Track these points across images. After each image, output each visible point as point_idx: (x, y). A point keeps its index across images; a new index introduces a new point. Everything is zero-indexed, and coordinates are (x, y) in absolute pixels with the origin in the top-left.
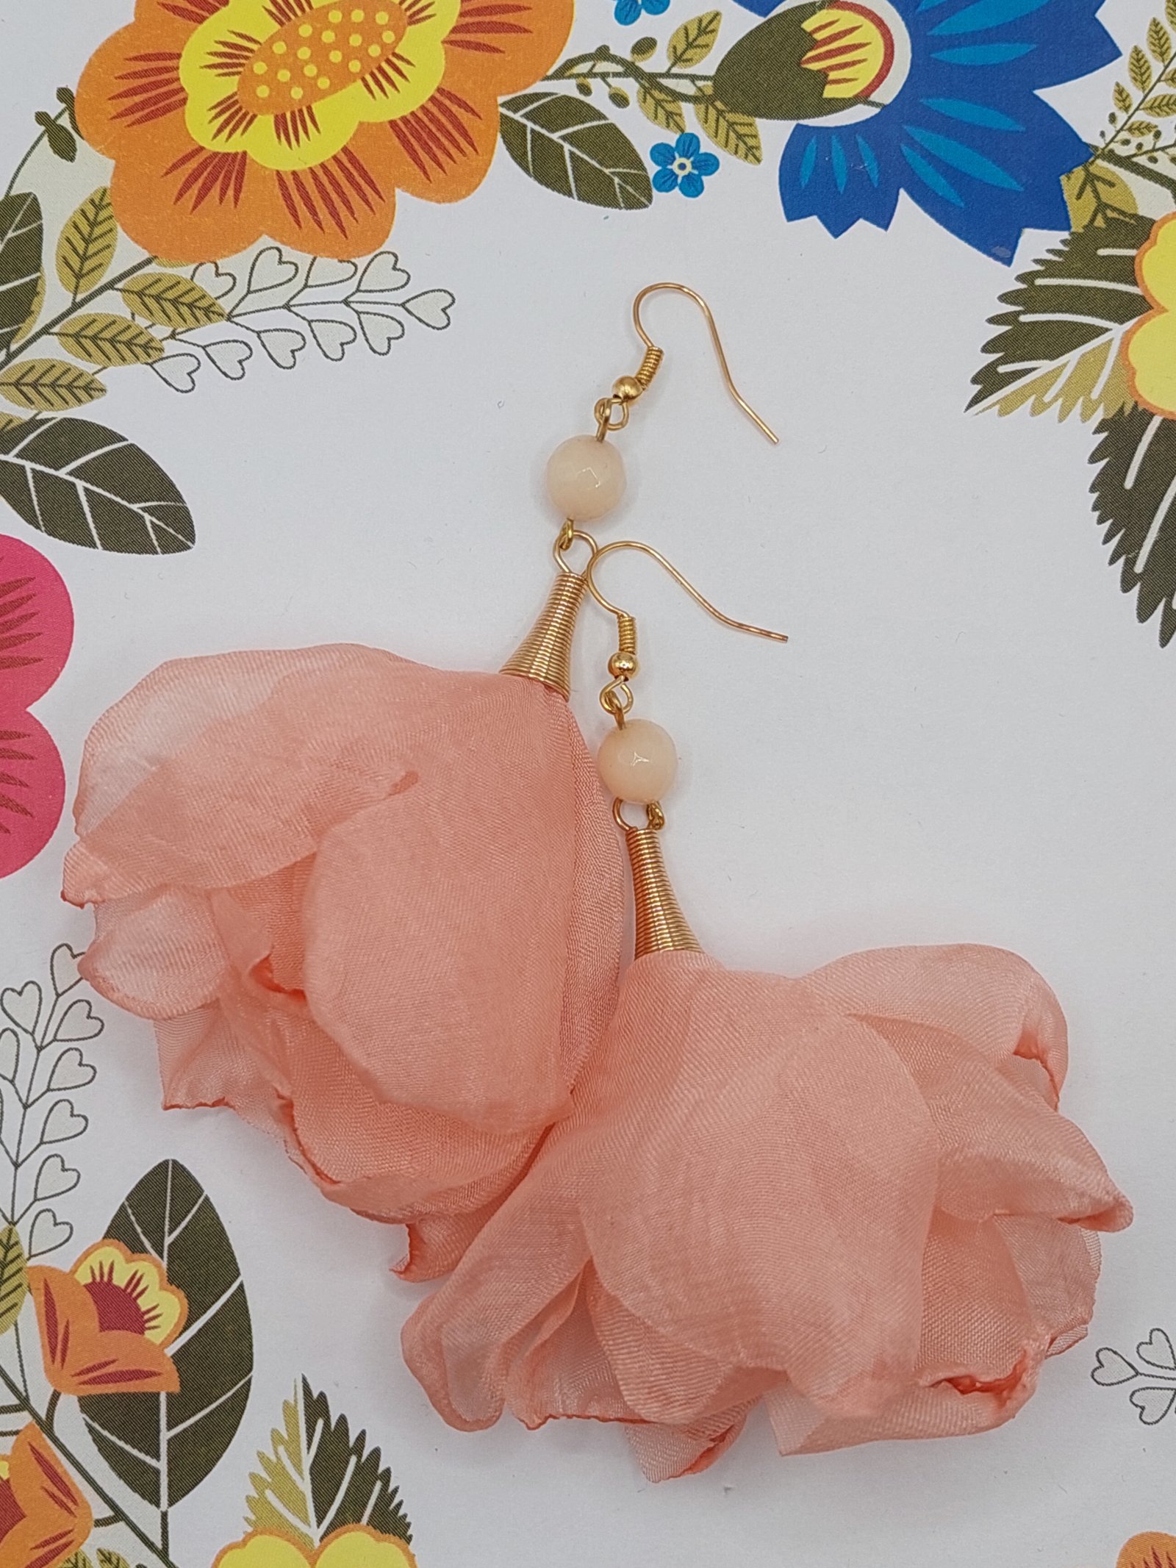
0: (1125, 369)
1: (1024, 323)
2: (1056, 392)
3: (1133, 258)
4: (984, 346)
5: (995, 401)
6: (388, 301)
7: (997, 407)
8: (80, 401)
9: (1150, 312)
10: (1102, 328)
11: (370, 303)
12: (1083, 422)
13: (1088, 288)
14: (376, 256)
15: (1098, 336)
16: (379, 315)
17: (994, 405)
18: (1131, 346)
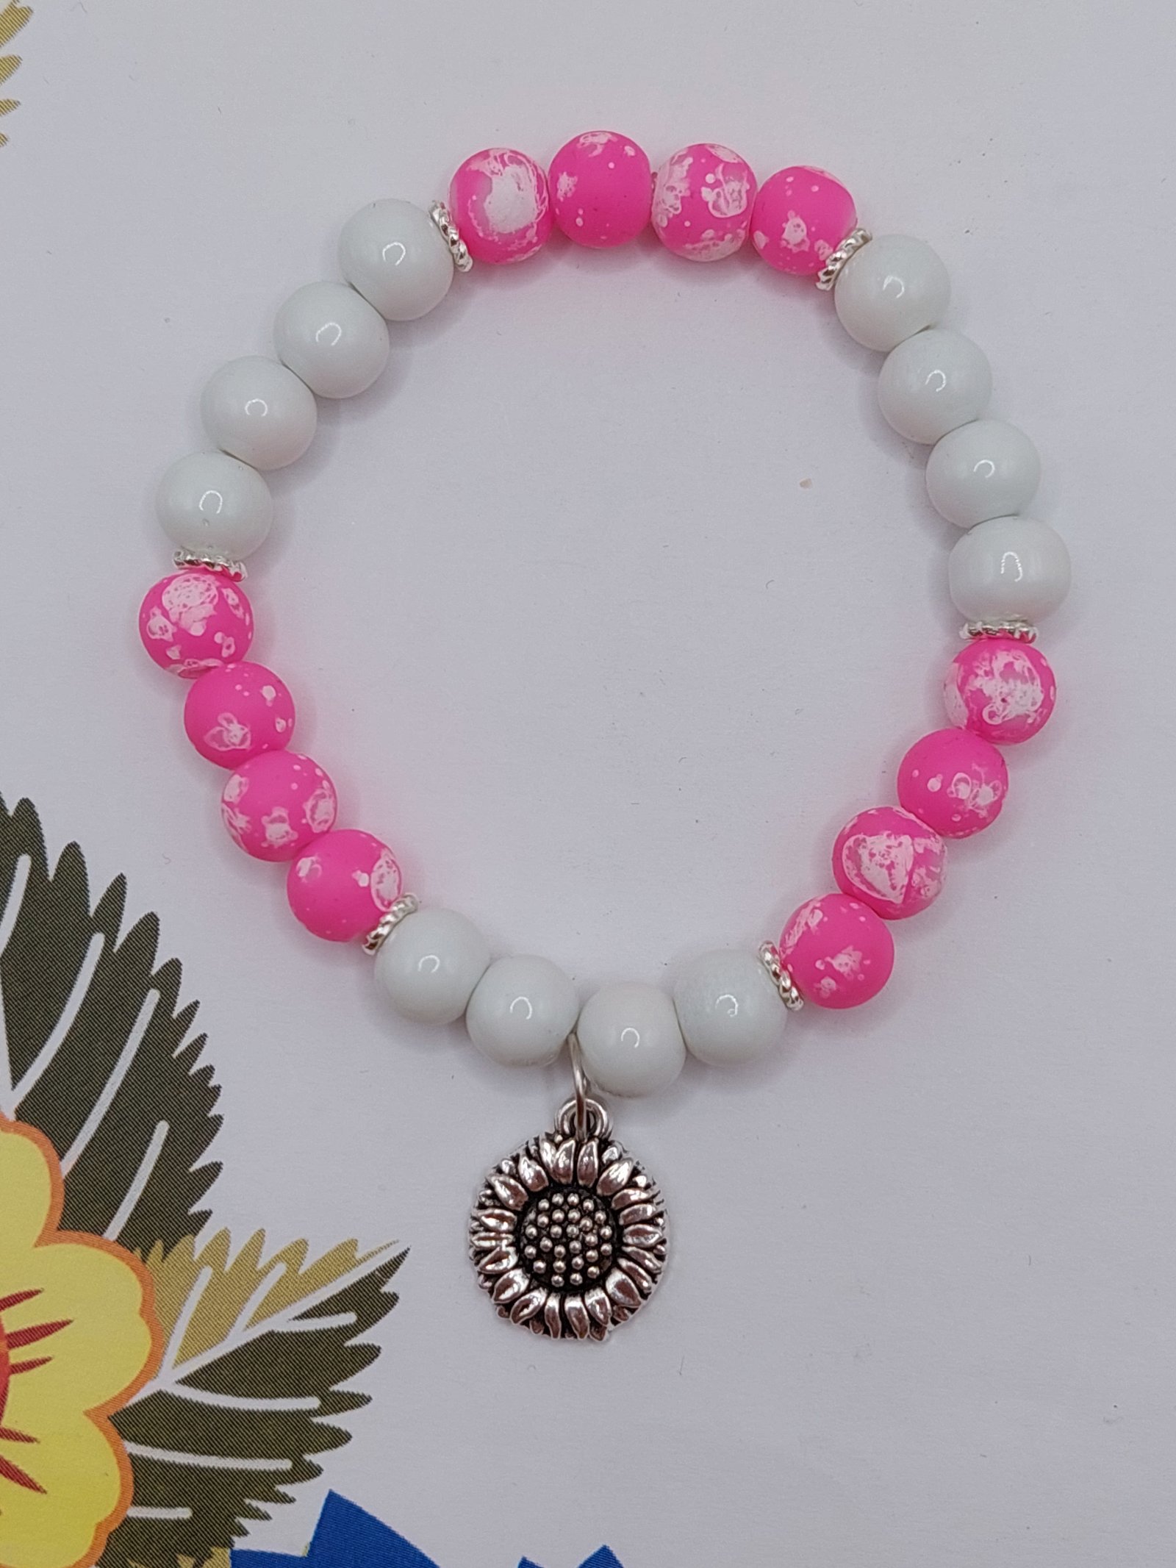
0: (157, 1316)
1: (312, 1395)
2: (267, 1279)
3: (136, 1502)
4: (378, 1355)
5: (360, 1267)
7: (359, 1255)
9: (111, 1412)
10: (191, 1385)
12: (226, 1230)
15: (197, 1372)
17: (364, 1260)
18: (146, 1353)
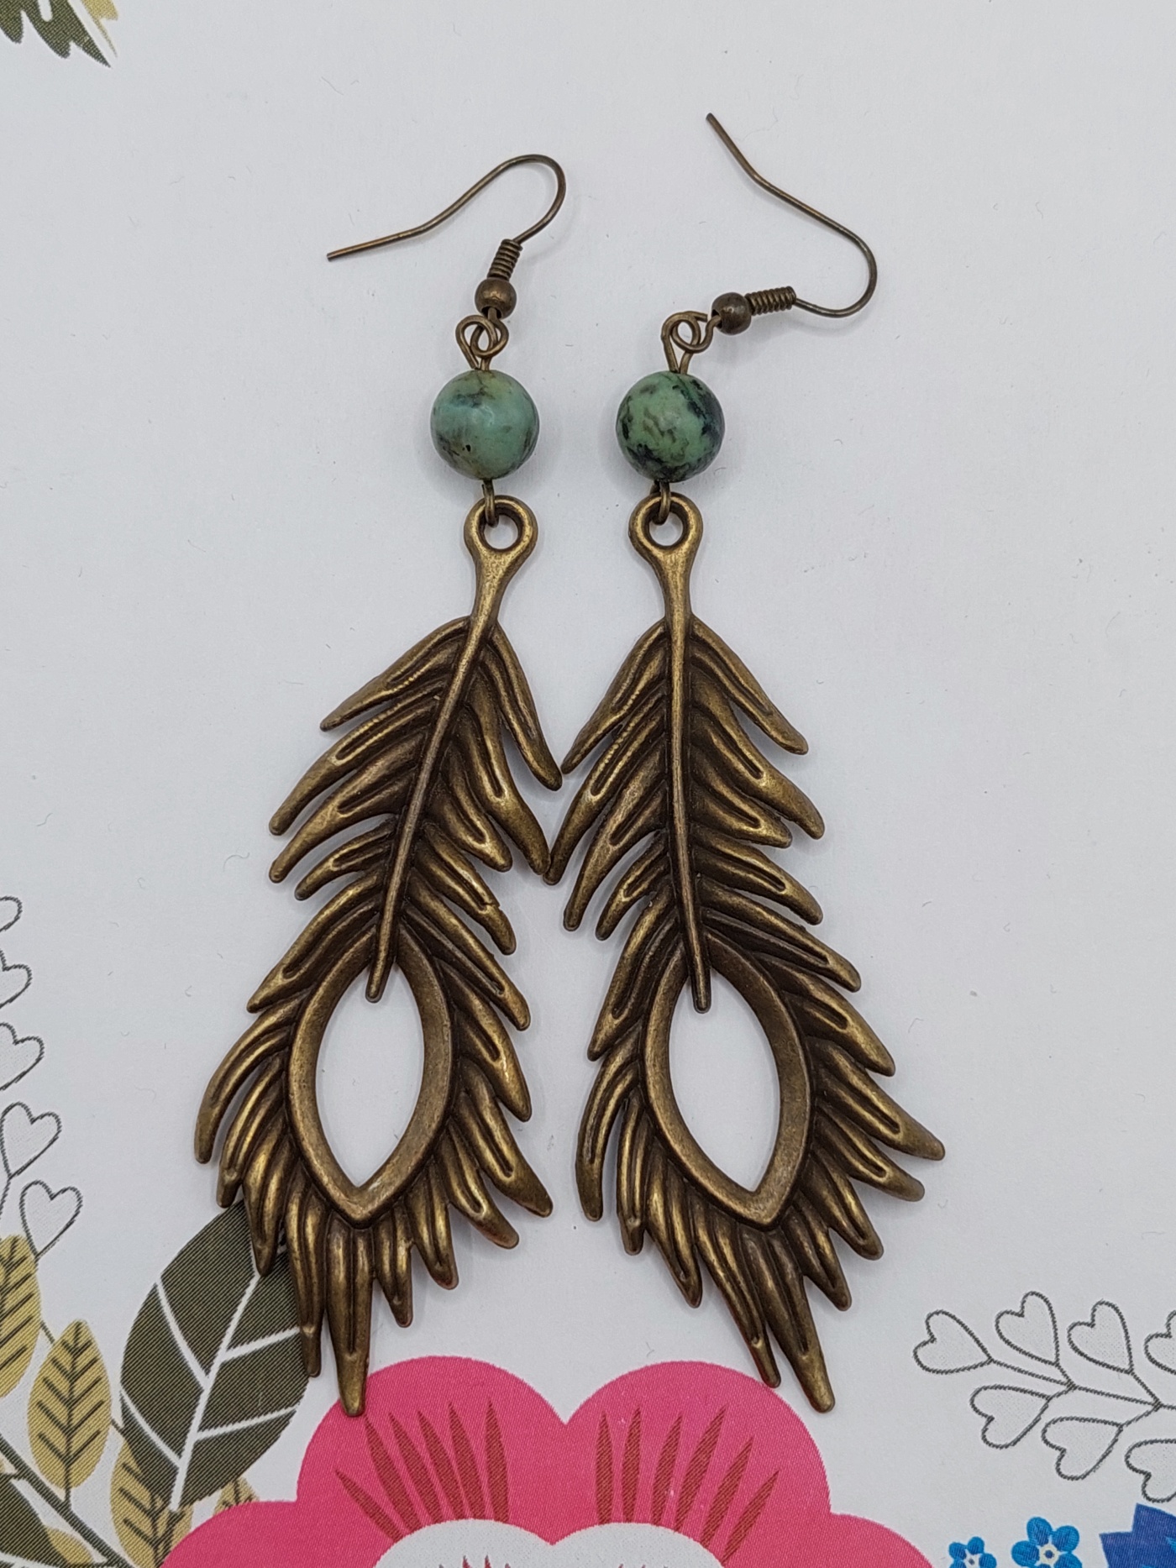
8: (94, 1361)
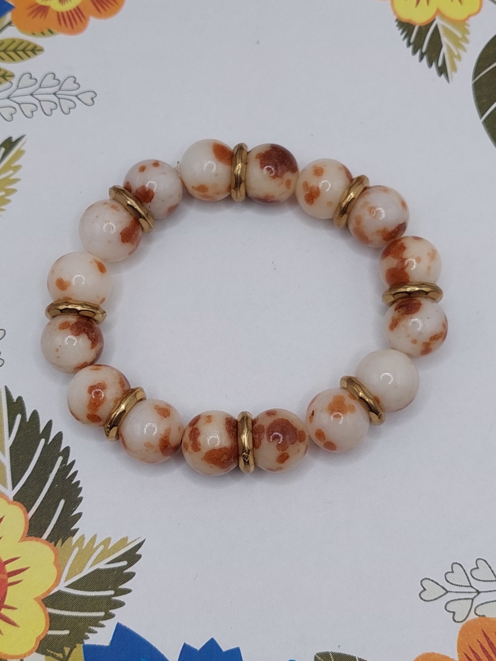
0: (59, 565)
1: (112, 590)
2: (97, 551)
3: (50, 629)
4: (134, 576)
5: (129, 546)
6: (456, 593)
7: (128, 542)
9: (43, 598)
10: (70, 588)
11: (465, 592)
12: (84, 535)
13: (76, 611)
14: (465, 620)
15: (72, 583)
16: (459, 586)
17: (130, 543)
18: (55, 578)
